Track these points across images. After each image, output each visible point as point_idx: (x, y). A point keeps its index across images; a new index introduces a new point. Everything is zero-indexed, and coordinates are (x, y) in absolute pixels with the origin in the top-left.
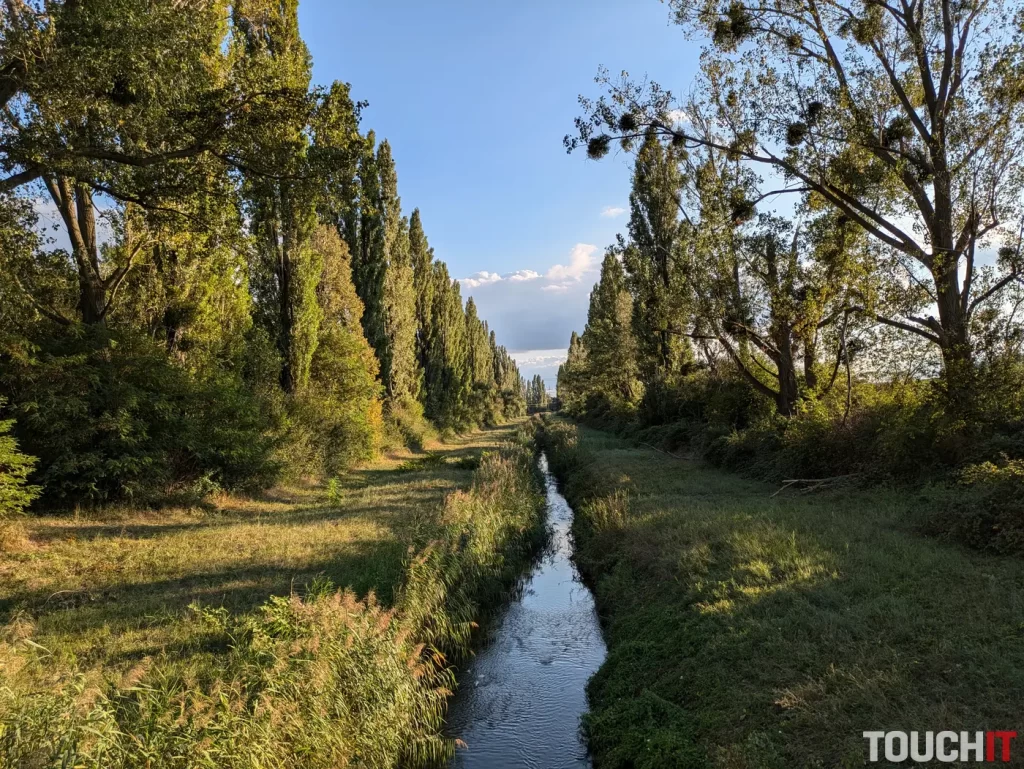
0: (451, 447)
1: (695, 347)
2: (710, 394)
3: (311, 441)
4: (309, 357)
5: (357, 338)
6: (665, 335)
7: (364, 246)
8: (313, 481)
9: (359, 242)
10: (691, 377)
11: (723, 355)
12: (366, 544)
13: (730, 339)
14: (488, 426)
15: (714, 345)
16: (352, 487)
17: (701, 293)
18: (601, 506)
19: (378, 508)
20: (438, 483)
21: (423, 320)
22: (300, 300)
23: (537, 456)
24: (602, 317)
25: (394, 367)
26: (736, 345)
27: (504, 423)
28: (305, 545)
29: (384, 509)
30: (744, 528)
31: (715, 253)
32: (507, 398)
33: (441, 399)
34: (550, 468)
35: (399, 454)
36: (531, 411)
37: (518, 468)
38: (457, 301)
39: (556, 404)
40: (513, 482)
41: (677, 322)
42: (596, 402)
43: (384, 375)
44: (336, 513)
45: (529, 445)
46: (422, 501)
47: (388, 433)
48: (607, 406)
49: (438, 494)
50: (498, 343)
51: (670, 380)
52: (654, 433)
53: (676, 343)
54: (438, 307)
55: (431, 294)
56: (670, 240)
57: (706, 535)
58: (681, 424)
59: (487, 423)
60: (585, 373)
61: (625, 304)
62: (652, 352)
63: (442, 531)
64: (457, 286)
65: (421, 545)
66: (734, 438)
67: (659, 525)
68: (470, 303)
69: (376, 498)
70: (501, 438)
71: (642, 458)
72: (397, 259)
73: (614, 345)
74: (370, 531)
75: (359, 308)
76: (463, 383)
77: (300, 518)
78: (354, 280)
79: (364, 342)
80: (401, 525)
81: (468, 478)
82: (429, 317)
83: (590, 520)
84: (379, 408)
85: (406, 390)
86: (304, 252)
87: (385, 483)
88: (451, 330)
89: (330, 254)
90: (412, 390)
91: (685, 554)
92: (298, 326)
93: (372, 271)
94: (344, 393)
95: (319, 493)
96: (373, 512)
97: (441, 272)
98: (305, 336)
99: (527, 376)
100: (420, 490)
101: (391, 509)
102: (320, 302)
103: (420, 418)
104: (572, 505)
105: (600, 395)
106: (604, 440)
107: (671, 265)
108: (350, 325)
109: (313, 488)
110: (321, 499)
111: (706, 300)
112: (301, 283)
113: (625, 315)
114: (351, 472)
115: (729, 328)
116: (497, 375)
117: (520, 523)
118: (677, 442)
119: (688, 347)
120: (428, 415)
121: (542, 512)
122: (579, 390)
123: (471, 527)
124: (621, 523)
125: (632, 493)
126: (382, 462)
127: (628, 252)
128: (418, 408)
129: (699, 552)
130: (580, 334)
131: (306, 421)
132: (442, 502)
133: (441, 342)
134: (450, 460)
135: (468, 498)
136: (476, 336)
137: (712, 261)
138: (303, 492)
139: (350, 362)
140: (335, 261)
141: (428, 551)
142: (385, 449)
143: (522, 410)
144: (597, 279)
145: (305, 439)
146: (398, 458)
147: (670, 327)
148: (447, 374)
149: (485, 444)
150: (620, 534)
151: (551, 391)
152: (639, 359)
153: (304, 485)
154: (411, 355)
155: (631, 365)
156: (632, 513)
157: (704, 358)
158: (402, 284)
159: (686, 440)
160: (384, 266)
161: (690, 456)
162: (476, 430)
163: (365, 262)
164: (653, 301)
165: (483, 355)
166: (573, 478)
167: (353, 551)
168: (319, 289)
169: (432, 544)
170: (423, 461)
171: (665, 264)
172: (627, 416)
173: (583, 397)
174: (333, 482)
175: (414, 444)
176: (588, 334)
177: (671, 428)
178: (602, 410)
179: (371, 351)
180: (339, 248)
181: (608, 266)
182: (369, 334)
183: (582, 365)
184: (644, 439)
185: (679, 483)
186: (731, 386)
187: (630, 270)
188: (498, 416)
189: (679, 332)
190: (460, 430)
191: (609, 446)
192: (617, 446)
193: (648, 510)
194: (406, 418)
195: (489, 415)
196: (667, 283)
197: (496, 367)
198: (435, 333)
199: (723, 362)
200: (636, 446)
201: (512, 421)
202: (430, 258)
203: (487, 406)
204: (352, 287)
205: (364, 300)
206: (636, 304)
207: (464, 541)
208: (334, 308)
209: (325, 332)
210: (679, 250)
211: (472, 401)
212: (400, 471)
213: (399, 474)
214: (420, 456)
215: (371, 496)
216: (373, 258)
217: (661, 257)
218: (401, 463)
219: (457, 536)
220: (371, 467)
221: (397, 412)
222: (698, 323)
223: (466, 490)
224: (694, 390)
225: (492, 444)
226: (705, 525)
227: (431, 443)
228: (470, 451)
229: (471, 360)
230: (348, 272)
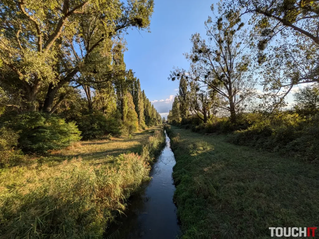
0: (150, 129)
1: (190, 112)
2: (192, 120)
3: (126, 128)
4: (126, 114)
5: (134, 111)
6: (185, 110)
7: (135, 96)
8: (127, 135)
9: (134, 95)
10: (189, 117)
11: (195, 113)
12: (136, 145)
13: (196, 111)
14: (156, 126)
15: (193, 112)
16: (133, 136)
17: (191, 103)
18: (175, 138)
19: (138, 139)
20: (148, 135)
21: (145, 108)
22: (124, 105)
23: (164, 130)
24: (175, 107)
25: (140, 116)
26: (197, 112)
27: (158, 125)
28: (126, 145)
29: (139, 139)
30: (198, 142)
31: (193, 96)
32: (159, 121)
33: (148, 121)
34: (166, 132)
35: (141, 130)
36: (163, 123)
37: (161, 132)
38: (150, 105)
39: (167, 122)
40: (160, 135)
41: (187, 108)
42: (174, 121)
43: (138, 117)
44: (131, 140)
45: (163, 129)
46: (145, 138)
47: (139, 127)
48: (176, 122)
49: (148, 137)
50: (157, 112)
51: (186, 117)
52: (184, 126)
53: (187, 111)
54: (147, 106)
55: (146, 104)
56: (186, 94)
57: (192, 143)
58: (188, 125)
59: (156, 125)
60: (172, 117)
61: (179, 105)
62: (183, 113)
63: (148, 143)
64: (150, 102)
65: (145, 145)
66: (197, 127)
67: (184, 142)
68: (153, 105)
69: (137, 138)
70: (158, 128)
71: (182, 130)
72: (140, 98)
73: (176, 112)
74: (137, 143)
75: (134, 106)
76: (152, 118)
77: (125, 141)
78: (133, 102)
79: (135, 112)
80: (142, 142)
81: (153, 134)
82: (146, 108)
83: (173, 141)
84: (138, 123)
85: (142, 120)
86: (125, 97)
87: (139, 135)
88: (149, 110)
89: (129, 97)
90: (143, 120)
91: (189, 146)
92: (124, 109)
93: (136, 100)
94: (132, 120)
95: (128, 137)
96: (137, 140)
97: (148, 100)
98: (125, 111)
99: (162, 117)
100: (144, 136)
101: (140, 139)
102: (128, 105)
103: (144, 124)
104: (170, 138)
105: (174, 120)
106: (175, 127)
107: (186, 98)
108: (133, 109)
109: (127, 136)
110: (128, 138)
111: (192, 104)
112: (125, 102)
113: (178, 107)
114: (133, 133)
115: (196, 109)
116: (157, 117)
117: (161, 141)
118: (187, 128)
119: (189, 112)
120: (146, 124)
121: (165, 140)
122: (171, 119)
123: (153, 142)
124: (178, 141)
125: (180, 136)
126: (138, 132)
127: (179, 96)
128: (144, 123)
129: (191, 146)
130: (171, 110)
131: (126, 125)
132: (148, 138)
133: (148, 112)
134: (149, 131)
135: (153, 137)
136: (154, 111)
137: (193, 98)
138: (125, 137)
139: (133, 115)
140: (130, 98)
141: (146, 146)
142: (139, 129)
143: (162, 123)
144: (174, 101)
145: (125, 128)
146: (141, 131)
147: (186, 109)
148: (149, 117)
149: (155, 129)
150: (178, 143)
151: (166, 120)
152: (181, 114)
153: (126, 136)
154: (143, 114)
155: (180, 115)
156: (180, 139)
157: (191, 114)
158: (141, 102)
159: (189, 127)
160: (138, 99)
161: (189, 130)
162: (154, 126)
163: (135, 99)
164: (183, 104)
165: (155, 114)
166: (170, 134)
167: (134, 146)
168: (128, 103)
169: (147, 145)
170: (145, 131)
171: (185, 98)
172: (179, 123)
173: (172, 121)
174: (130, 135)
175: (144, 129)
176: (172, 110)
177: (186, 125)
178: (175, 123)
179: (136, 113)
180: (131, 96)
181: (176, 99)
182: (136, 110)
183: (171, 115)
184: (182, 127)
185: (188, 135)
186: (196, 118)
187: (179, 99)
188: (157, 124)
189: (187, 110)
190: (151, 126)
191: (176, 129)
192: (177, 129)
193: (182, 139)
194: (142, 124)
195: (156, 124)
196: (185, 101)
197: (157, 116)
198: (147, 110)
199: (195, 115)
200: (180, 128)
201: (160, 125)
202: (146, 98)
203: (156, 122)
204: (133, 103)
205: (135, 105)
206: (180, 105)
207: (152, 145)
208: (130, 106)
209: (129, 110)
210: (187, 96)
211: (153, 121)
212: (141, 133)
213: (141, 134)
214: (144, 131)
215: (137, 137)
216: (136, 98)
217: (184, 97)
218: (142, 132)
219: (151, 144)
220: (137, 132)
221: (141, 123)
222: (190, 108)
223: (152, 136)
224: (190, 119)
225: (157, 128)
226: (192, 141)
227: (146, 128)
228: (153, 130)
229: (153, 115)
230: (132, 100)
